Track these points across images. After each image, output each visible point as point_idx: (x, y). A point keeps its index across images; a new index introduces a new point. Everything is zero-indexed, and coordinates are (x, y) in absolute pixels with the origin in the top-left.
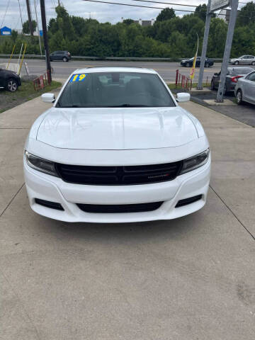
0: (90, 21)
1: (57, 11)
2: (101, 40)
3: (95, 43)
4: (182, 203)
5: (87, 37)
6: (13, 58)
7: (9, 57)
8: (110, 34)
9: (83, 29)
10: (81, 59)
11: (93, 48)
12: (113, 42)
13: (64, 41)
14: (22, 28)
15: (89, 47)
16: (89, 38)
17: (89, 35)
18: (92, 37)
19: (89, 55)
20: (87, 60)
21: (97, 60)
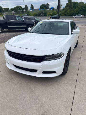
0: (81, 3)
2: (82, 10)
5: (77, 9)
6: (47, 17)
7: (46, 17)
9: (77, 6)
11: (78, 13)
14: (57, 7)
16: (78, 9)
17: (78, 8)
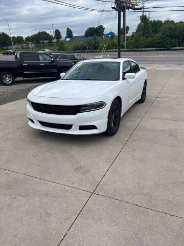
1: (141, 19)
3: (164, 38)
4: (82, 128)
5: (159, 34)
8: (178, 30)
9: (159, 29)
10: (153, 50)
11: (162, 42)
12: (180, 36)
13: (142, 39)
15: (159, 41)
16: (161, 35)
17: (161, 33)
18: (163, 34)
19: (158, 47)
20: (156, 50)
21: (164, 50)
